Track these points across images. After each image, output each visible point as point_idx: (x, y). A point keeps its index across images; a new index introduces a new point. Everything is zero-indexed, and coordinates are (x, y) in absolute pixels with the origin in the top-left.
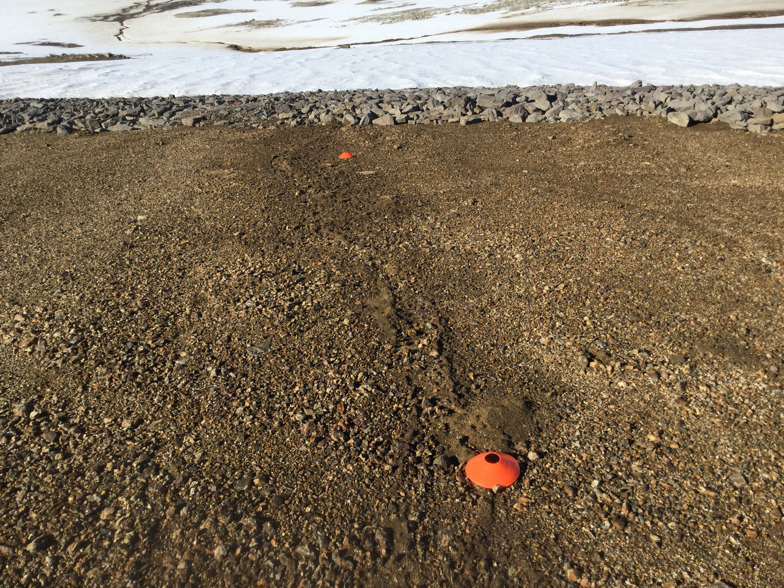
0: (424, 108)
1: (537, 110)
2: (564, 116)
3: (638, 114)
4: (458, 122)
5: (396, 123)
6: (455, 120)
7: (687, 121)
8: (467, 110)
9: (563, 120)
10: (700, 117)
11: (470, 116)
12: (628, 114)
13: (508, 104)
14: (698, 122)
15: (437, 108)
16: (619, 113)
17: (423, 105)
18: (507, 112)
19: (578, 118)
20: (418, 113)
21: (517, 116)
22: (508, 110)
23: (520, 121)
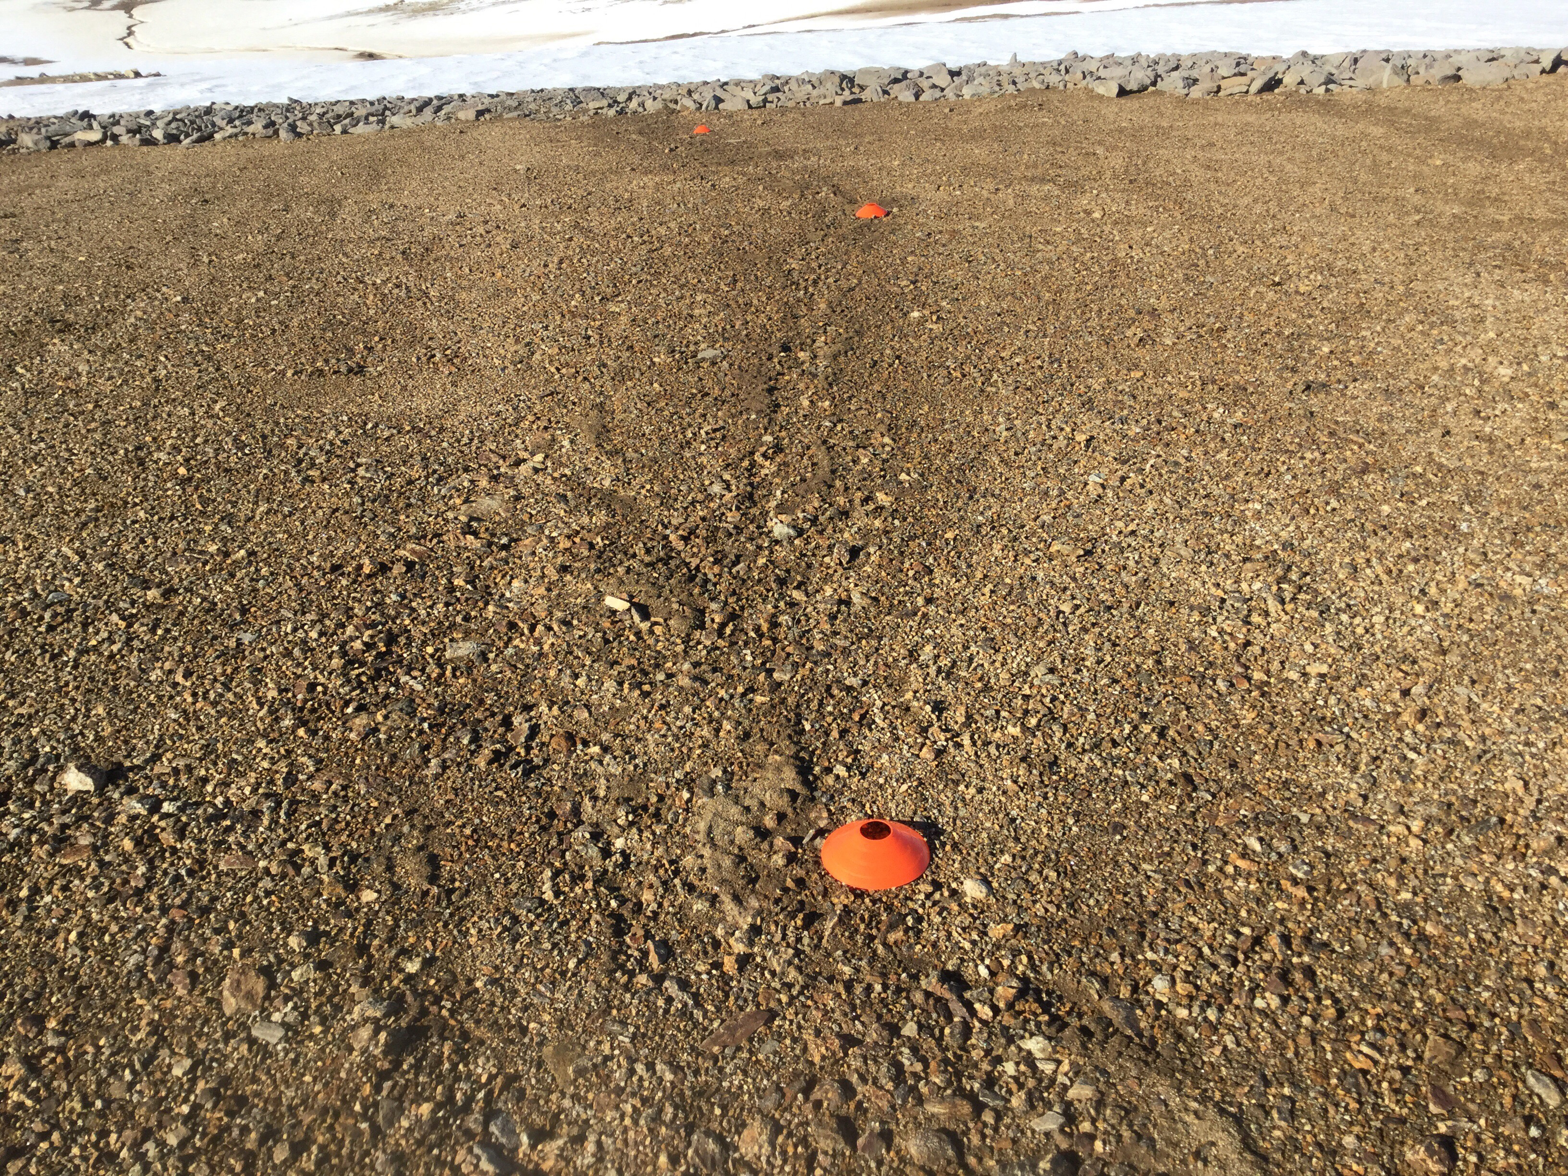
0: (786, 88)
1: (934, 86)
2: (967, 92)
3: (1061, 87)
4: (832, 103)
5: (750, 107)
6: (828, 101)
7: (1116, 90)
8: (843, 90)
9: (967, 97)
10: (1133, 86)
11: (847, 95)
12: (1048, 87)
13: (896, 81)
14: (1131, 92)
15: (803, 88)
16: (1037, 85)
17: (783, 85)
18: (895, 89)
19: (985, 94)
20: (779, 94)
21: (907, 93)
22: (896, 86)
23: (913, 99)
